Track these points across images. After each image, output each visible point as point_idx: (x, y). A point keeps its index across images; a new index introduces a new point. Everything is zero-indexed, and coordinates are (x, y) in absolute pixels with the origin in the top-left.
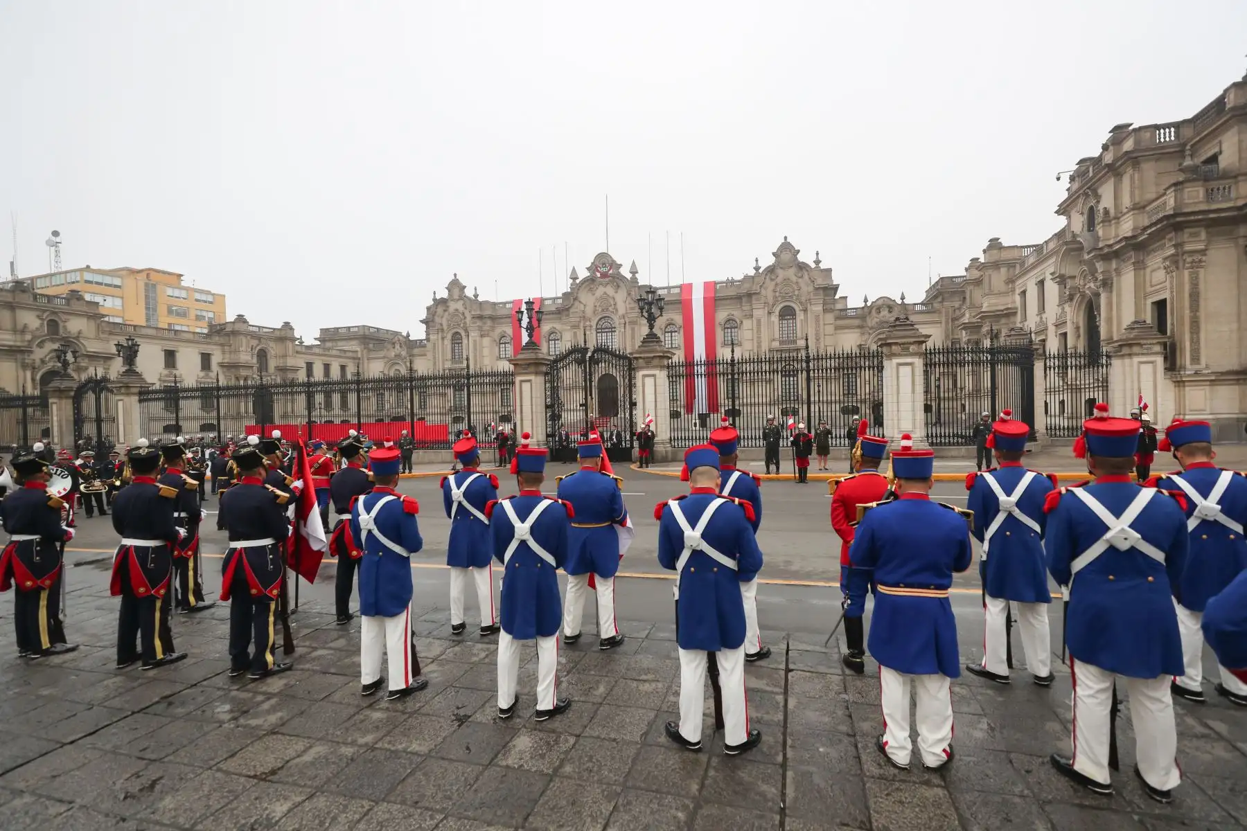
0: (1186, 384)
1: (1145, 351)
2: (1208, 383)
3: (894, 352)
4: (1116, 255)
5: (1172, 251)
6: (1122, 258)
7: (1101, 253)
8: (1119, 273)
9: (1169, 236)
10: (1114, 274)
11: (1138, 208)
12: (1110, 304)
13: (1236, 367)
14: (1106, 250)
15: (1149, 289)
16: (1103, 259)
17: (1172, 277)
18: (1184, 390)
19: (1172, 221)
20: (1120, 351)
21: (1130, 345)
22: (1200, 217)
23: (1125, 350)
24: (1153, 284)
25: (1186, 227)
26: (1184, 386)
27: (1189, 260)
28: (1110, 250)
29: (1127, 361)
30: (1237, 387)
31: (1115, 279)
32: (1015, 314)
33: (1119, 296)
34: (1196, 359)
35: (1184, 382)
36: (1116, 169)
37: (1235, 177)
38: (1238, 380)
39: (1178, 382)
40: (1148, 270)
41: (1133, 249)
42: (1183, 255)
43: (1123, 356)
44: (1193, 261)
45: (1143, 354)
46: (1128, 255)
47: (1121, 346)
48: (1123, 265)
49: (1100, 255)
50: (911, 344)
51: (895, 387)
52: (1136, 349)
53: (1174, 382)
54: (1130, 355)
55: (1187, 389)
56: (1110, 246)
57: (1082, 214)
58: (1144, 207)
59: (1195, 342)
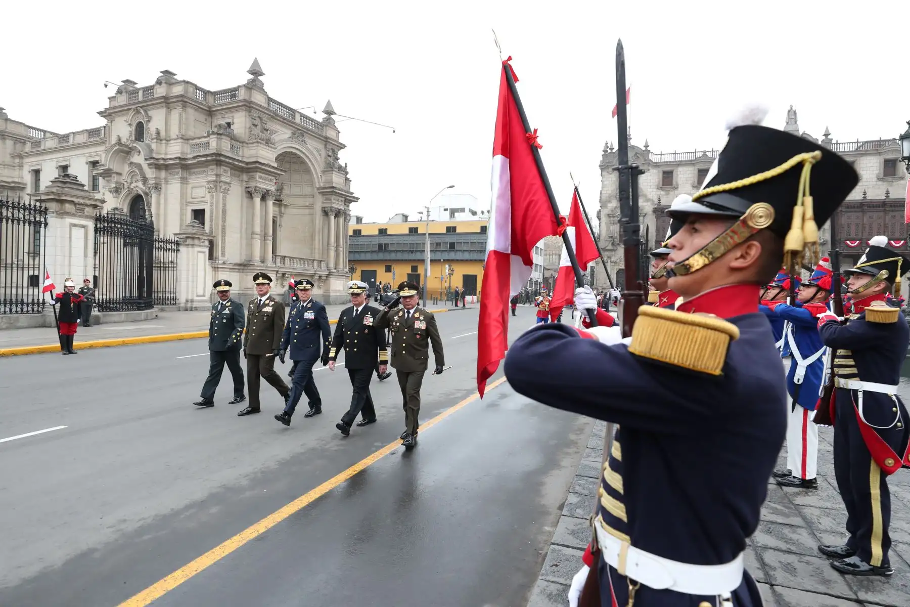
0: (219, 269)
1: (201, 244)
2: (228, 270)
3: (67, 210)
4: (167, 167)
5: (214, 178)
6: (170, 171)
7: (157, 163)
8: (167, 182)
9: (211, 167)
10: (163, 182)
11: (185, 139)
12: (158, 204)
13: (238, 261)
14: (161, 162)
15: (190, 200)
16: (156, 168)
17: (212, 195)
18: (218, 274)
19: (218, 158)
20: (186, 242)
21: (193, 238)
22: (231, 161)
23: (189, 241)
24: (193, 196)
25: (223, 165)
26: (218, 271)
27: (224, 187)
28: (164, 163)
29: (190, 249)
30: (238, 274)
31: (163, 185)
32: (23, 189)
33: (166, 200)
34: (223, 254)
35: (218, 268)
36: (168, 103)
37: (243, 143)
38: (239, 269)
39: (215, 267)
40: (190, 186)
41: (181, 168)
42: (220, 182)
43: (188, 245)
44: (225, 189)
45: (200, 246)
46: (177, 170)
47: (187, 237)
48: (170, 177)
49: (155, 164)
50: (87, 205)
51: (67, 248)
52: (196, 242)
53: (212, 267)
54: (193, 245)
55: (220, 272)
56: (165, 160)
57: (130, 125)
58: (188, 140)
59: (223, 242)
